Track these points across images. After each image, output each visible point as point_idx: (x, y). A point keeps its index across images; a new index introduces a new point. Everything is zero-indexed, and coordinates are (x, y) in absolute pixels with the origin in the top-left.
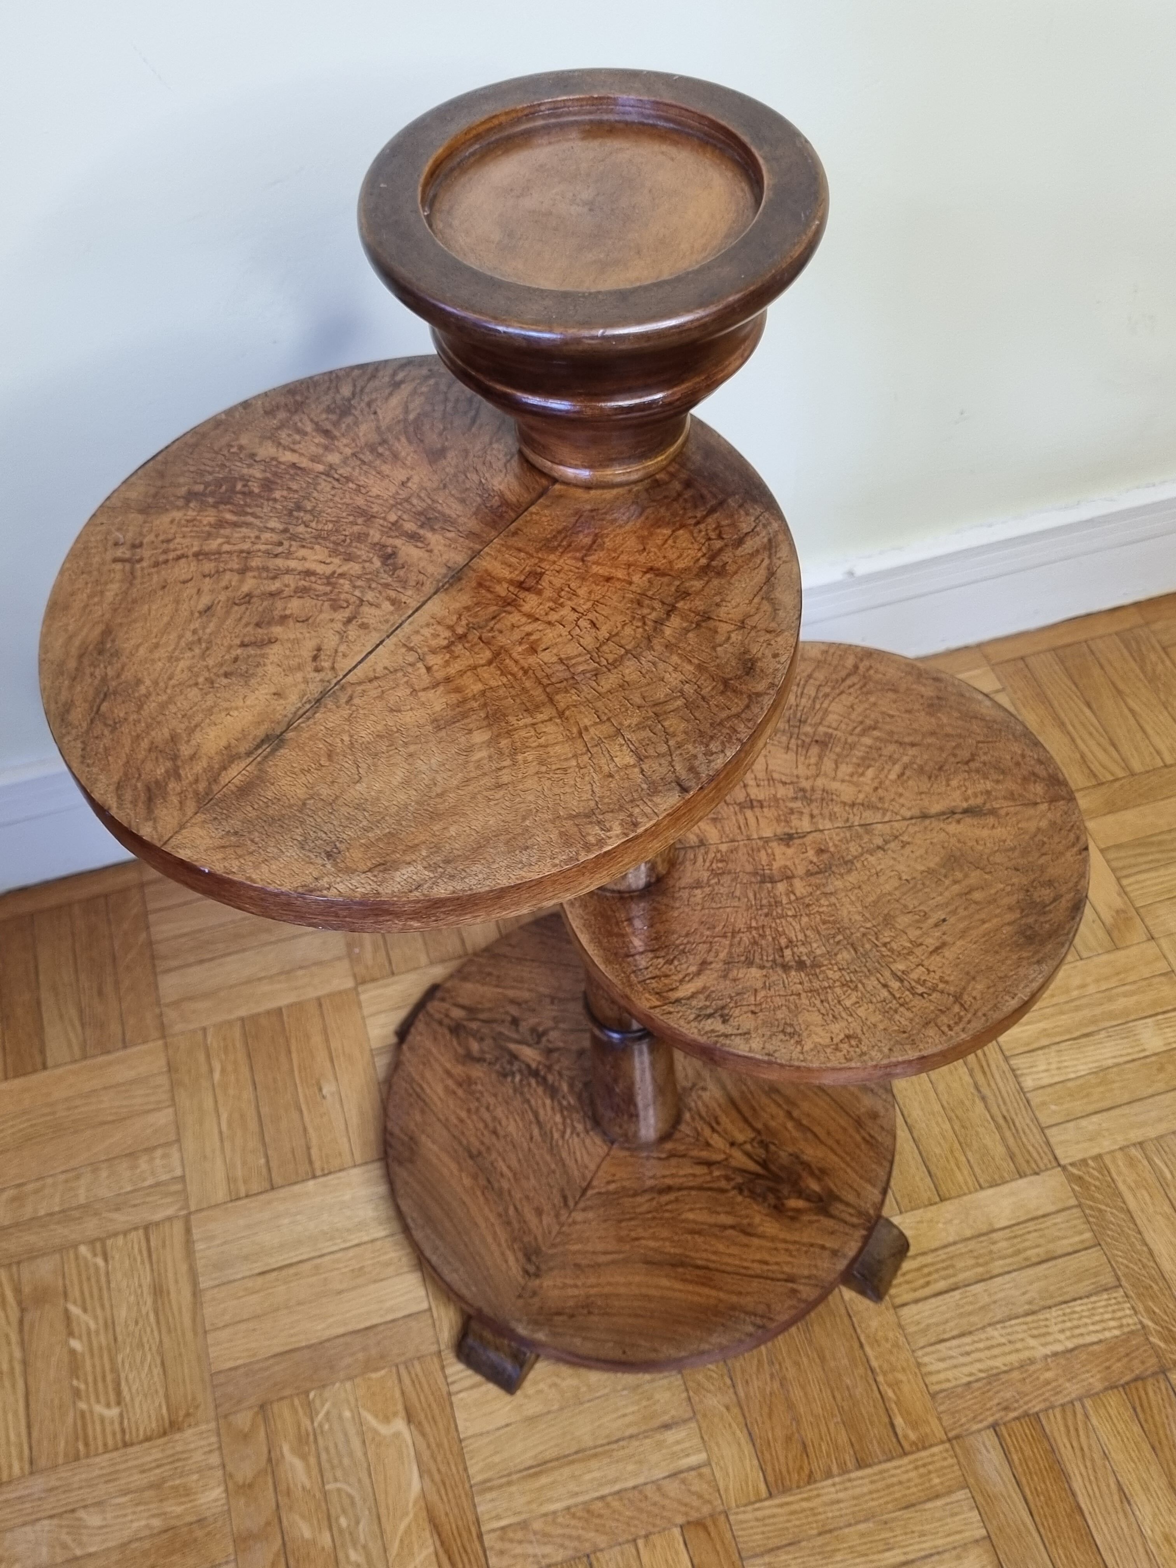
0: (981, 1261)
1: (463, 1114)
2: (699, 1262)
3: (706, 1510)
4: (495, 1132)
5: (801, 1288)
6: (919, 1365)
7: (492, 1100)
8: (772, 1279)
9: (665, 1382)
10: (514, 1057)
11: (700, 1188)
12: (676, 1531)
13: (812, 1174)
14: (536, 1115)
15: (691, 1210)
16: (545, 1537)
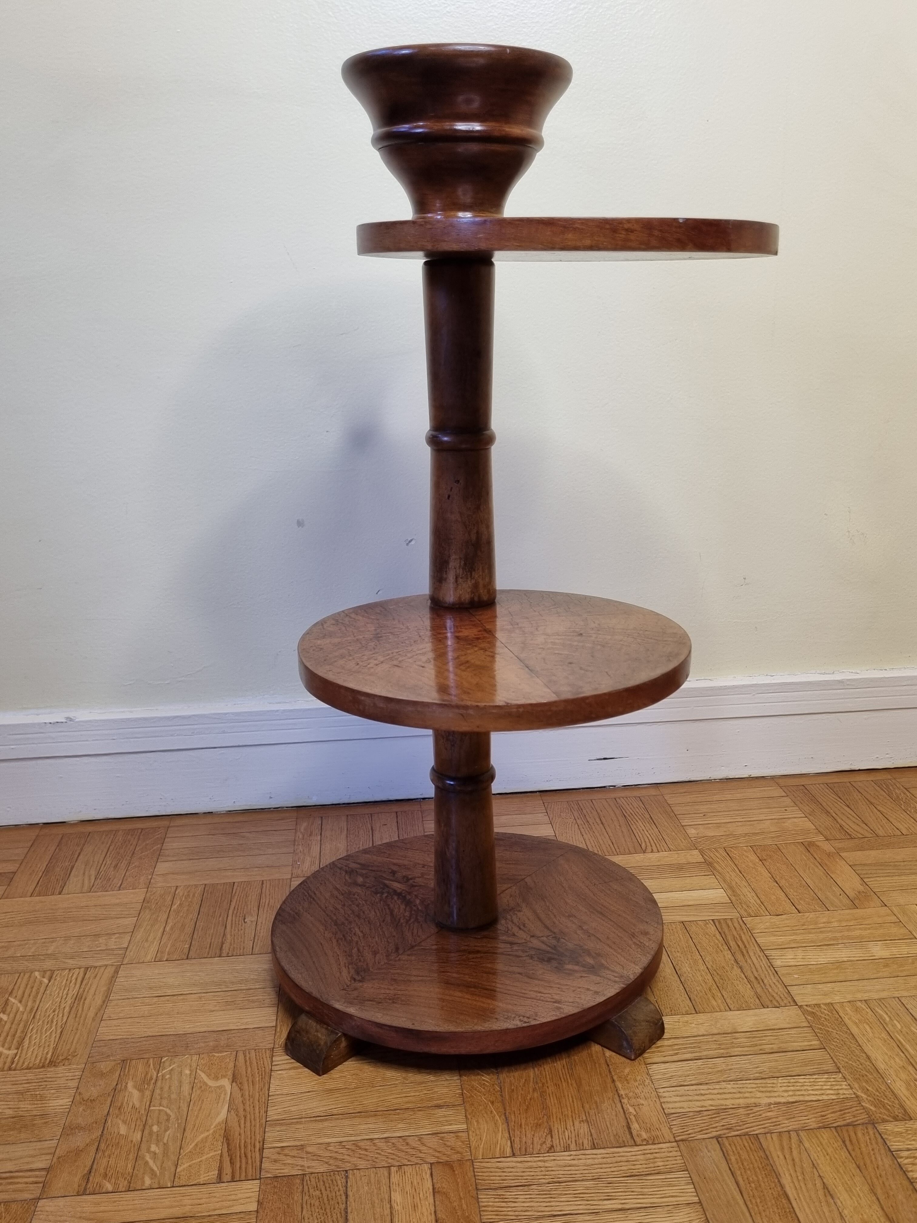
0: (723, 1047)
3: (456, 1157)
5: (564, 1007)
6: (659, 1097)
7: (362, 903)
8: (543, 1001)
9: (446, 1083)
10: (387, 886)
12: (426, 1167)
13: (590, 955)
14: (392, 911)
16: (316, 1157)
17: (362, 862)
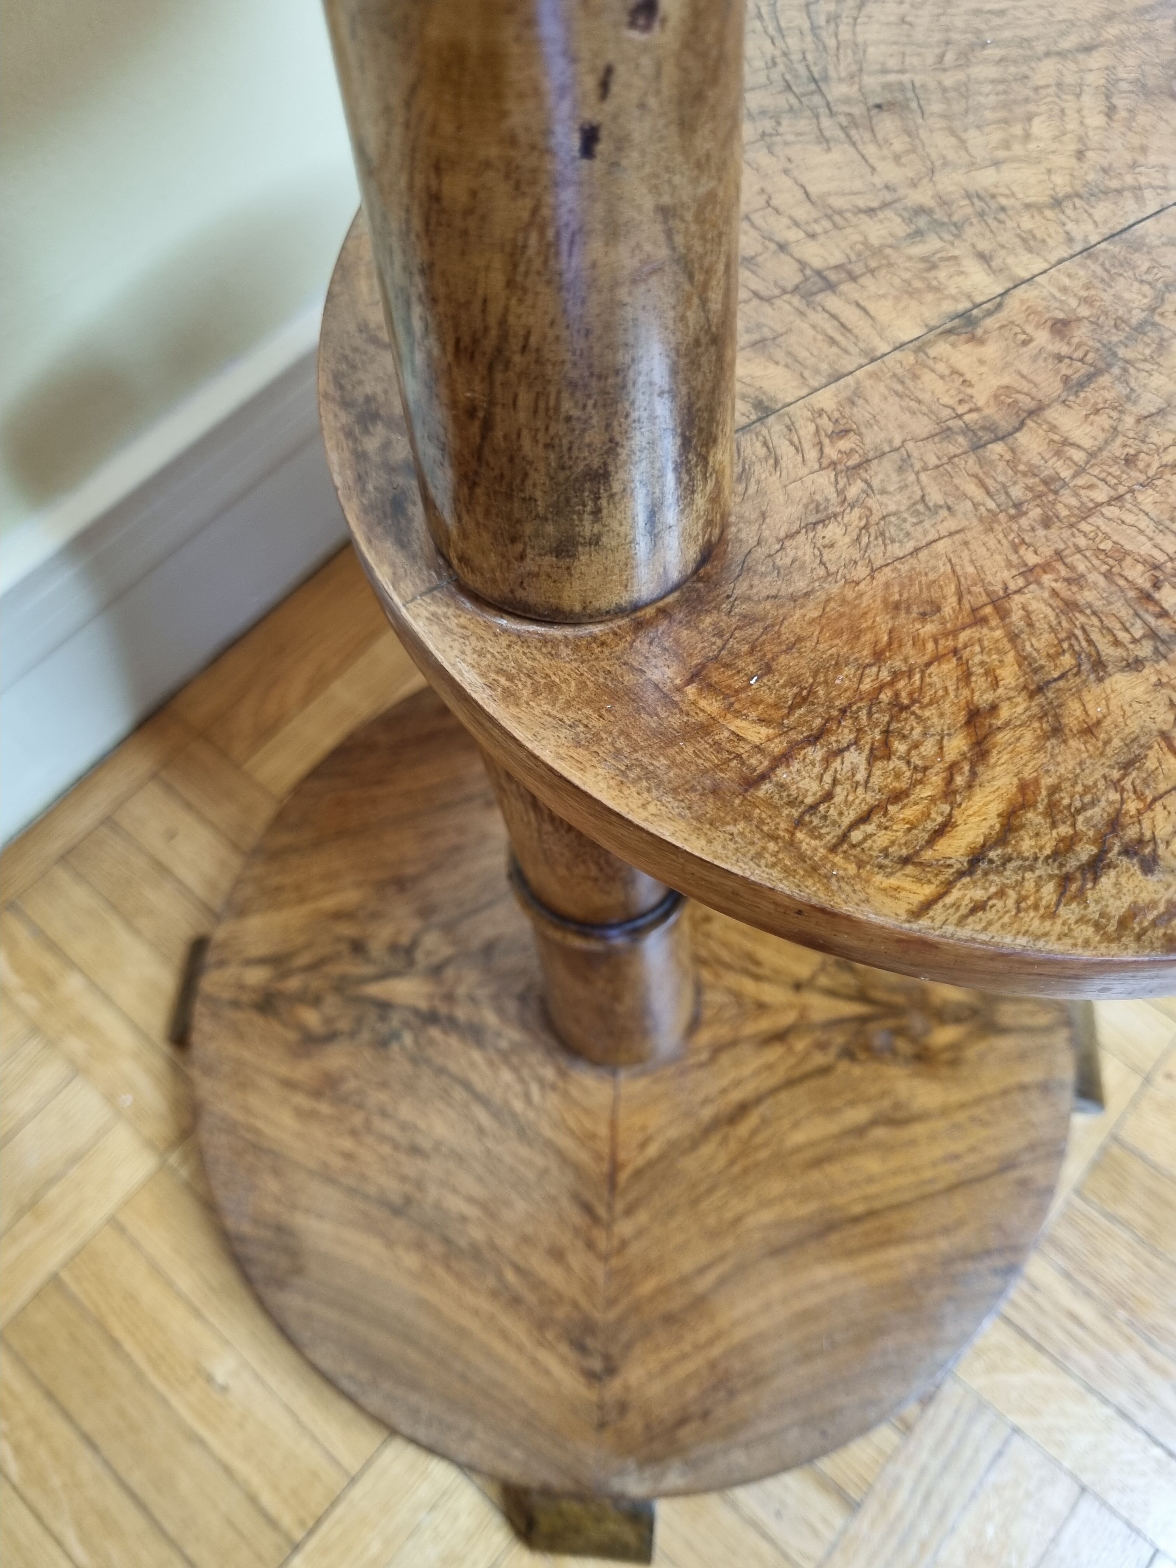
1: (347, 1144)
2: (852, 1210)
4: (415, 1150)
7: (382, 1096)
10: (384, 1007)
11: (790, 1083)
14: (467, 1086)
15: (796, 1125)
17: (260, 949)
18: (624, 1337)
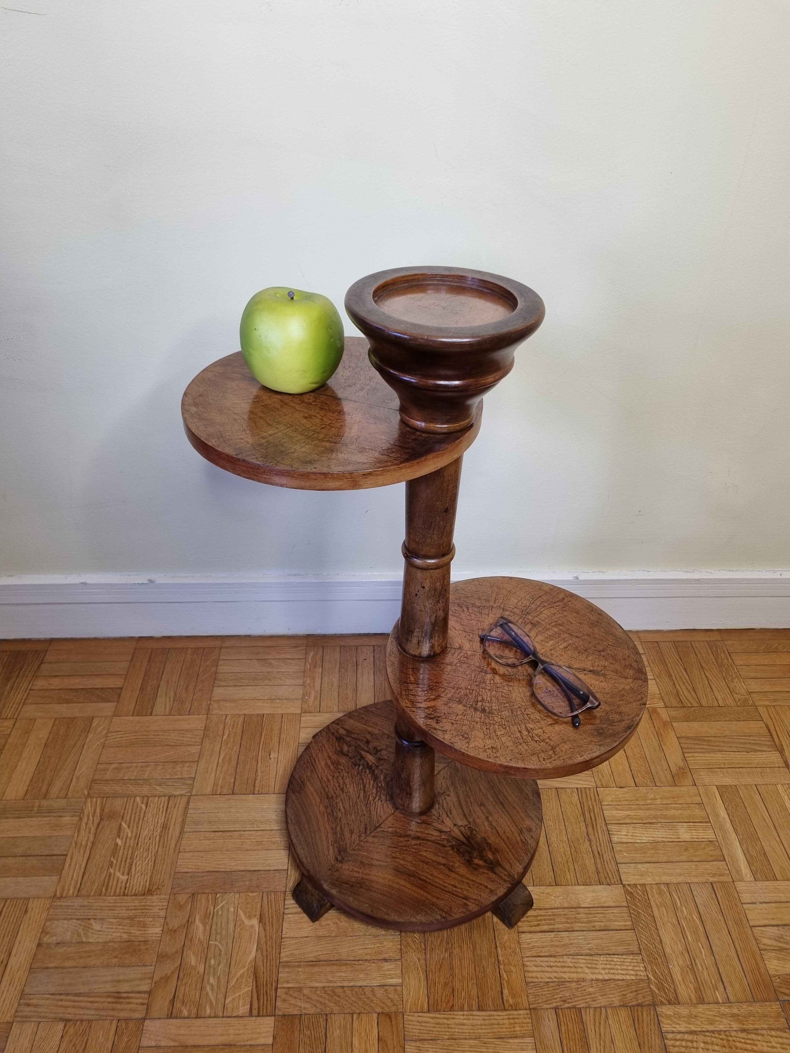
1: (330, 778)
2: (422, 877)
3: (393, 1009)
4: (342, 790)
5: (469, 904)
6: (524, 966)
7: (346, 775)
8: (456, 896)
9: (391, 938)
10: (362, 758)
11: (434, 842)
12: (375, 1016)
13: (491, 849)
14: (364, 787)
15: (426, 851)
16: (309, 999)
17: (348, 728)
18: (350, 858)
